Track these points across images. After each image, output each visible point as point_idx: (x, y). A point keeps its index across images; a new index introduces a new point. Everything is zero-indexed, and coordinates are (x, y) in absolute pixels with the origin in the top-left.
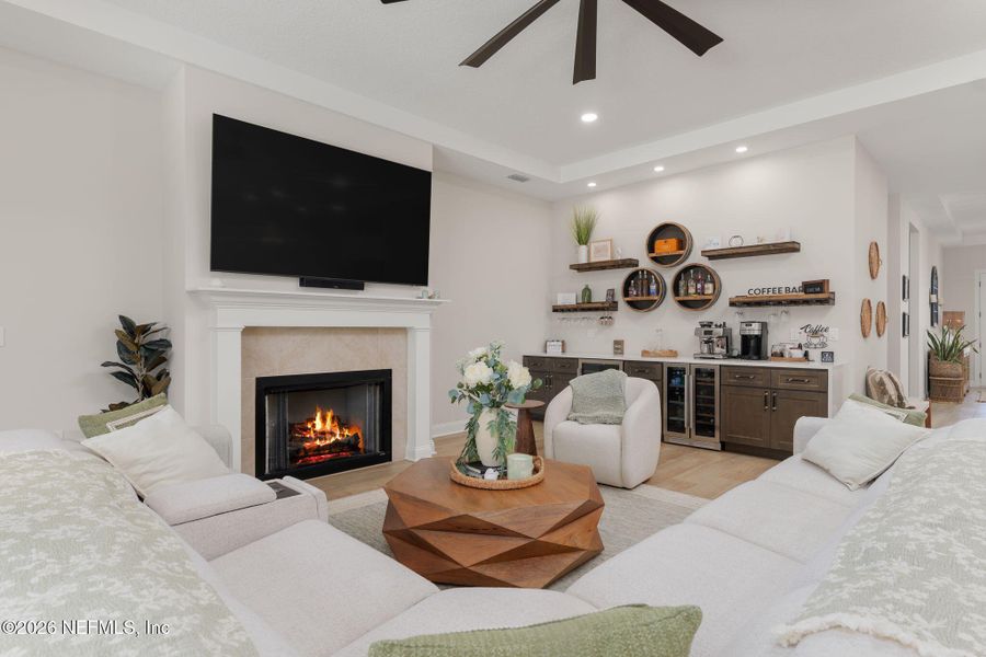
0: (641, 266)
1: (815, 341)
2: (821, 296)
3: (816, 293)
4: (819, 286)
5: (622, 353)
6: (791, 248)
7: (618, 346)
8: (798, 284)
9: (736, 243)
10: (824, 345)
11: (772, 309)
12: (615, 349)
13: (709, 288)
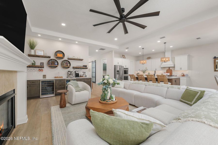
0: (51, 58)
1: (84, 74)
2: (86, 68)
3: (85, 67)
4: (86, 66)
5: (46, 78)
6: (82, 60)
7: (44, 76)
8: (82, 65)
9: (74, 58)
10: (85, 75)
11: (80, 69)
12: (43, 77)
13: (69, 65)
